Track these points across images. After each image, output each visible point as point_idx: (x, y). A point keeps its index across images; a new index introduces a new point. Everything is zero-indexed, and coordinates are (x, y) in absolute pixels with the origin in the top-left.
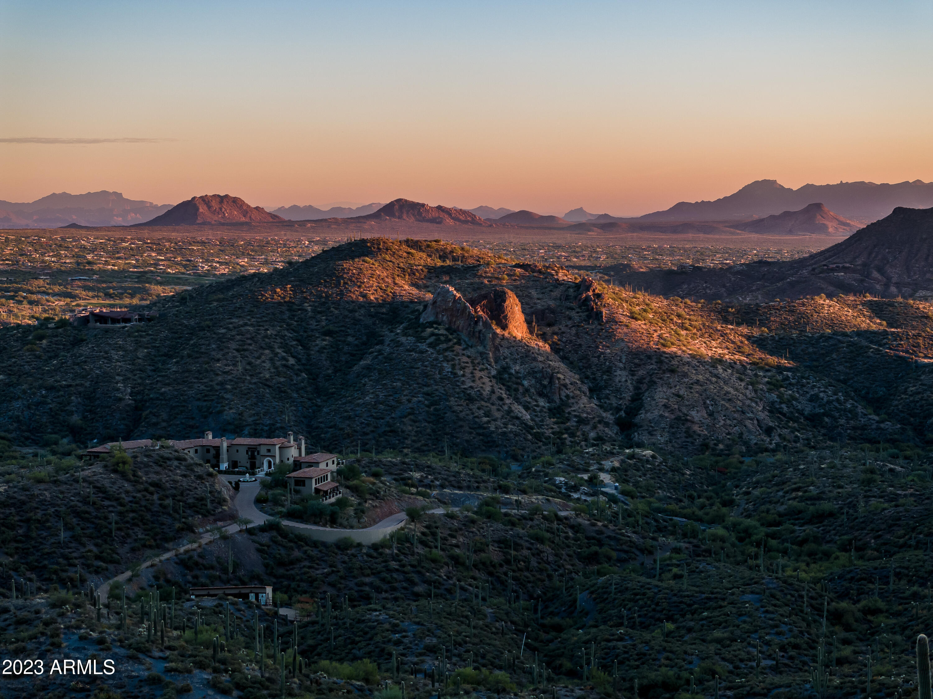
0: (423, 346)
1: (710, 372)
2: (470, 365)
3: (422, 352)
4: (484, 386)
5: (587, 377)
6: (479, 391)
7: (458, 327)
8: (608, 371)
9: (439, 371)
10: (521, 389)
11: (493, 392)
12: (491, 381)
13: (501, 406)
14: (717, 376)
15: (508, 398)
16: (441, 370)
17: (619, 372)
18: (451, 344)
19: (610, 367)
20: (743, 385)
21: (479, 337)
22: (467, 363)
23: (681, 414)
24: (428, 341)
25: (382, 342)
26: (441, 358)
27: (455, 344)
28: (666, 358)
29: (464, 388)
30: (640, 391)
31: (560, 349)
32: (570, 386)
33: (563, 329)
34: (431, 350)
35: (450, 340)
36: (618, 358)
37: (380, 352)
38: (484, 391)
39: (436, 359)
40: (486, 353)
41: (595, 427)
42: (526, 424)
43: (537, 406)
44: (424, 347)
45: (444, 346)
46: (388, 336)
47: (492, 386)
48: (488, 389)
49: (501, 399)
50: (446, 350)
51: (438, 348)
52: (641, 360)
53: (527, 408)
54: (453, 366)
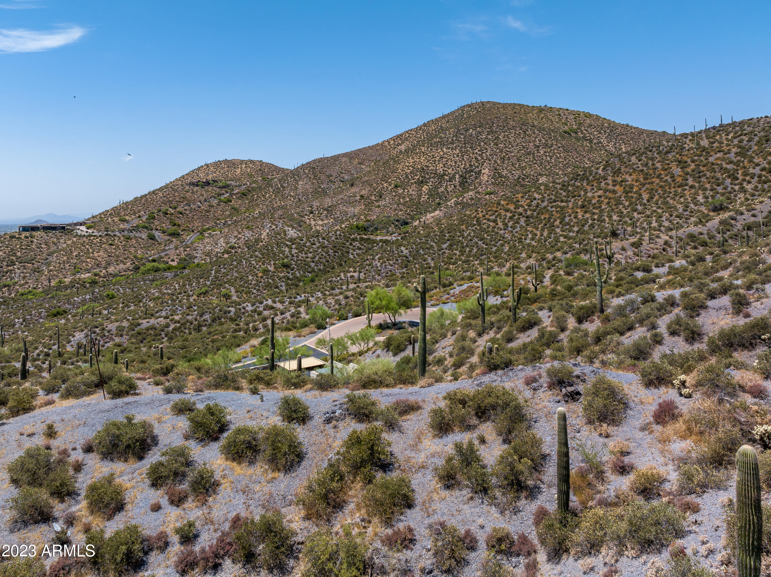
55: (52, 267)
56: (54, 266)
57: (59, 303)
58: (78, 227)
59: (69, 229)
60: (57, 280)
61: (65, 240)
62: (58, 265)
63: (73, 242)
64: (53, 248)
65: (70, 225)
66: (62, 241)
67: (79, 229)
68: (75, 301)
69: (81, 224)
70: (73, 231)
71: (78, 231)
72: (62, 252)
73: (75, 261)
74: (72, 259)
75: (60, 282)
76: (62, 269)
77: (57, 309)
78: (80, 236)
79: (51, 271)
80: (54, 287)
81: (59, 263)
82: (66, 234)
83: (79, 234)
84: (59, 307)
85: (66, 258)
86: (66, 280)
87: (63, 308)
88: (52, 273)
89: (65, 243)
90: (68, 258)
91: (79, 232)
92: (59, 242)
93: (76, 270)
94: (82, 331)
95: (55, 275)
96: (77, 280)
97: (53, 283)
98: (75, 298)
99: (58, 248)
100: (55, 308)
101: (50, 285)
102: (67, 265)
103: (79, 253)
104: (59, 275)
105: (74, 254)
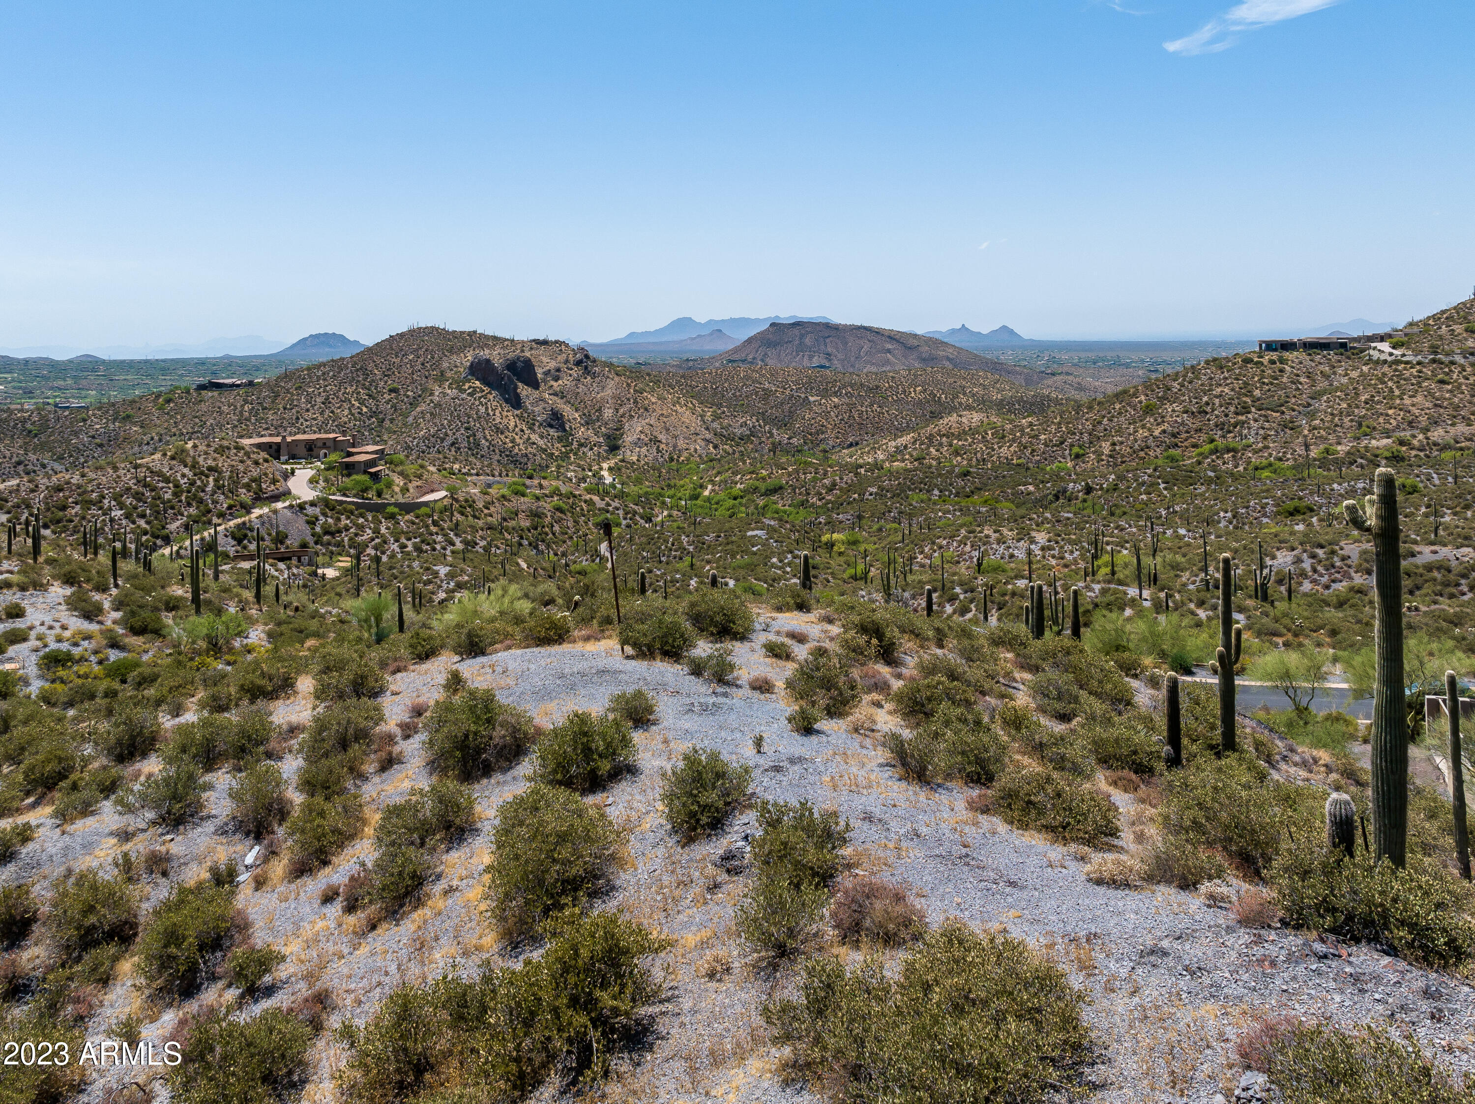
0: (464, 396)
1: (671, 409)
2: (499, 407)
3: (463, 400)
4: (509, 422)
5: (584, 415)
6: (506, 425)
7: (489, 381)
8: (600, 410)
9: (476, 412)
10: (537, 424)
11: (516, 426)
12: (514, 418)
13: (523, 436)
14: (676, 411)
15: (527, 430)
16: (478, 410)
17: (606, 410)
18: (484, 393)
19: (601, 407)
21: (505, 388)
22: (497, 406)
23: (652, 437)
24: (467, 392)
25: (432, 394)
26: (477, 403)
27: (487, 393)
30: (622, 423)
31: (564, 397)
32: (572, 421)
33: (566, 382)
34: (469, 398)
35: (484, 391)
36: (606, 401)
37: (432, 401)
38: (510, 425)
39: (473, 404)
40: (510, 399)
41: (591, 449)
42: (541, 448)
43: (549, 435)
45: (480, 395)
46: (437, 391)
47: (515, 422)
48: (512, 424)
49: (522, 431)
50: (480, 398)
51: (475, 396)
52: (623, 401)
53: (542, 437)
54: (487, 409)
55: (1317, 422)
56: (1322, 420)
57: (1302, 490)
58: (1373, 345)
59: (1354, 348)
60: (1322, 447)
61: (1347, 369)
62: (1329, 418)
63: (1362, 374)
64: (1322, 384)
65: (1358, 339)
66: (1340, 371)
67: (1375, 348)
68: (1332, 490)
69: (1382, 338)
70: (1363, 351)
71: (1372, 352)
72: (1339, 394)
73: (1364, 412)
74: (1357, 407)
75: (1327, 451)
76: (1336, 425)
77: (1296, 503)
78: (1378, 362)
79: (1315, 428)
80: (1315, 459)
81: (1332, 414)
82: (1349, 358)
83: (1375, 358)
84: (1300, 499)
85: (1345, 406)
86: (1339, 448)
87: (1307, 502)
88: (1316, 432)
89: (1347, 375)
90: (1349, 406)
91: (1375, 355)
92: (1335, 373)
93: (1364, 429)
94: (1293, 549)
95: (1321, 437)
96: (1362, 450)
97: (1314, 453)
98: (1335, 486)
99: (1331, 385)
100: (1292, 499)
101: (1308, 455)
102: (1346, 420)
103: (1373, 396)
104: (1330, 437)
105: (1363, 398)
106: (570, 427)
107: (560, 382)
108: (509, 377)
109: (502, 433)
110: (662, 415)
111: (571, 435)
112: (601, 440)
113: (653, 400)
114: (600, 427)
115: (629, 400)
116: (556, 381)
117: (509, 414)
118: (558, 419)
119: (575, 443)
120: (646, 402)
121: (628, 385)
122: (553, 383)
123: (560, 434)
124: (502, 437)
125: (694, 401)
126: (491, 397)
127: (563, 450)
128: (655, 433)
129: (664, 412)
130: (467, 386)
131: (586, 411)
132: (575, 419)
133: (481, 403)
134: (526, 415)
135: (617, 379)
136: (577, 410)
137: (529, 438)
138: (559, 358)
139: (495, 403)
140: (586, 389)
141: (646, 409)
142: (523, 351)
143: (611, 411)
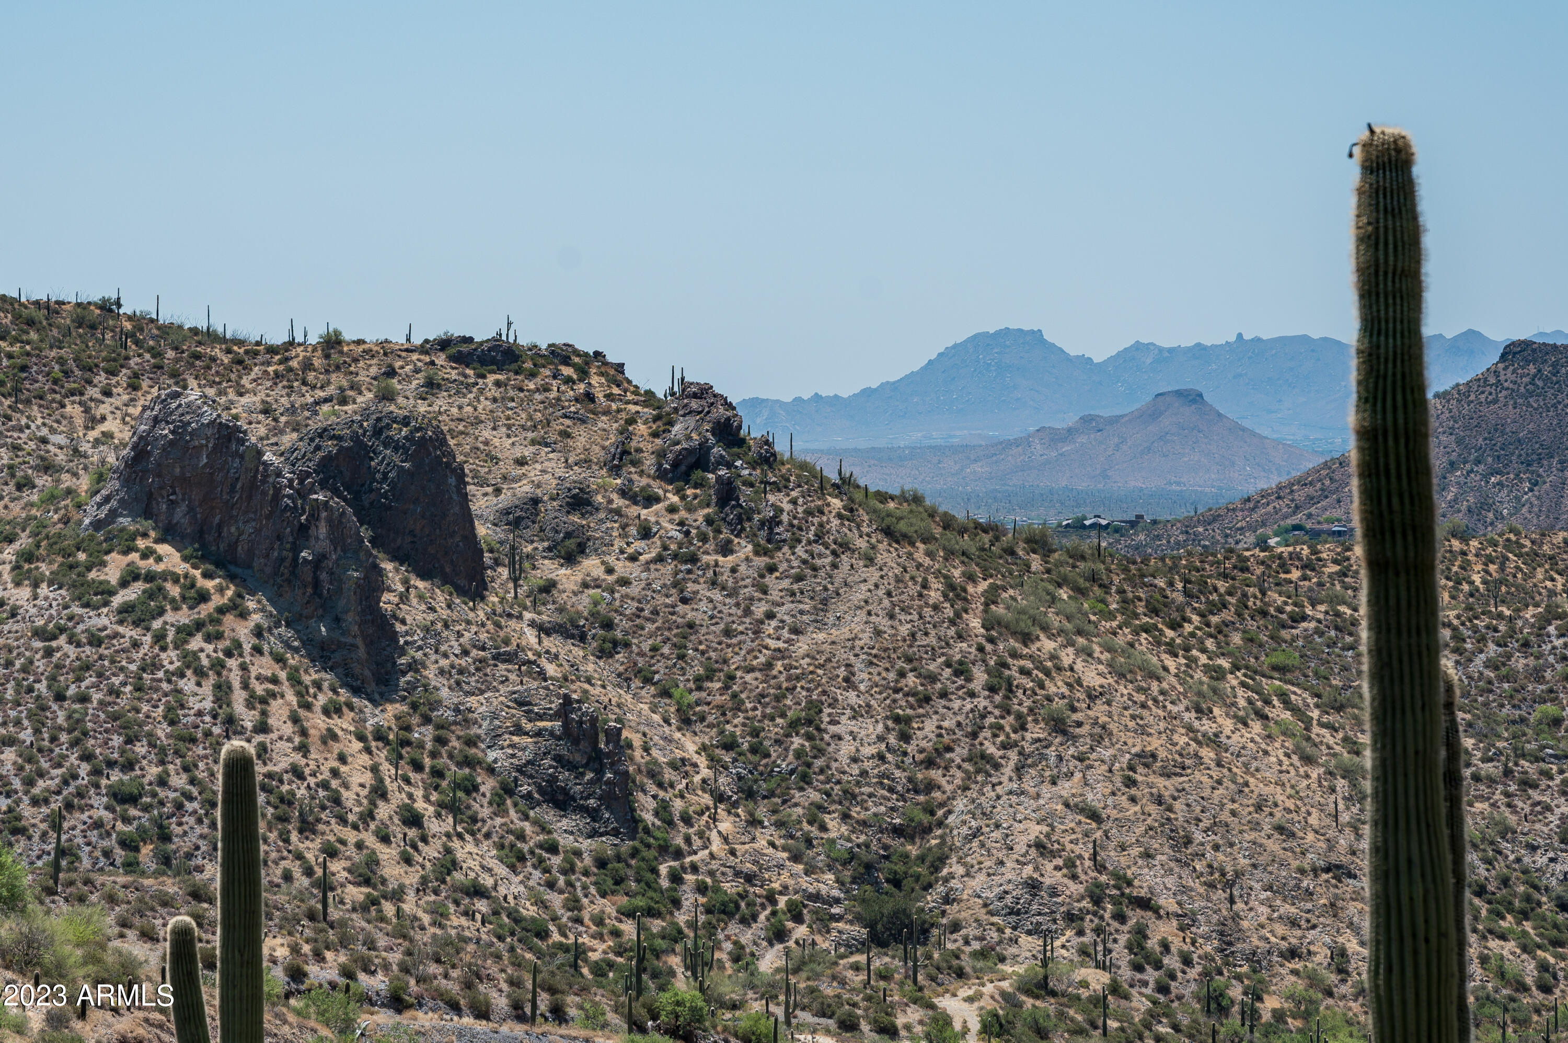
1: (1190, 729)
2: (286, 688)
3: (95, 641)
4: (343, 769)
5: (730, 745)
6: (325, 785)
7: (233, 547)
8: (809, 722)
9: (169, 709)
10: (488, 785)
11: (379, 792)
12: (368, 750)
13: (415, 847)
14: (1214, 741)
15: (438, 815)
17: (846, 725)
18: (206, 610)
19: (815, 707)
20: (1314, 775)
21: (316, 584)
22: (275, 680)
23: (1103, 878)
24: (117, 600)
26: (171, 659)
27: (221, 610)
28: (1024, 672)
29: (270, 775)
30: (937, 795)
31: (615, 643)
32: (669, 775)
33: (622, 568)
34: (129, 632)
35: (204, 597)
36: (842, 672)
38: (346, 786)
39: (152, 665)
40: (341, 645)
41: (779, 935)
42: (516, 918)
43: (553, 848)
44: (104, 621)
45: (184, 617)
47: (375, 769)
48: (359, 777)
49: (413, 819)
50: (185, 632)
51: (157, 624)
52: (932, 678)
54: (222, 691)
106: (663, 810)
107: (591, 565)
108: (337, 525)
109: (307, 828)
110: (1147, 758)
111: (665, 850)
112: (827, 885)
113: (1092, 677)
114: (815, 815)
115: (961, 670)
116: (570, 559)
117: (343, 724)
118: (596, 760)
119: (689, 898)
120: (1056, 687)
121: (955, 592)
122: (549, 569)
123: (606, 845)
124: (311, 849)
125: (1298, 696)
126: (243, 631)
127: (629, 928)
128: (1111, 856)
129: (1155, 743)
130: (112, 572)
131: (735, 726)
132: (681, 765)
133: (190, 661)
134: (424, 734)
135: (887, 555)
136: (686, 722)
137: (449, 864)
138: (581, 438)
139: (264, 666)
140: (729, 609)
141: (1059, 726)
142: (387, 396)
143: (871, 729)
